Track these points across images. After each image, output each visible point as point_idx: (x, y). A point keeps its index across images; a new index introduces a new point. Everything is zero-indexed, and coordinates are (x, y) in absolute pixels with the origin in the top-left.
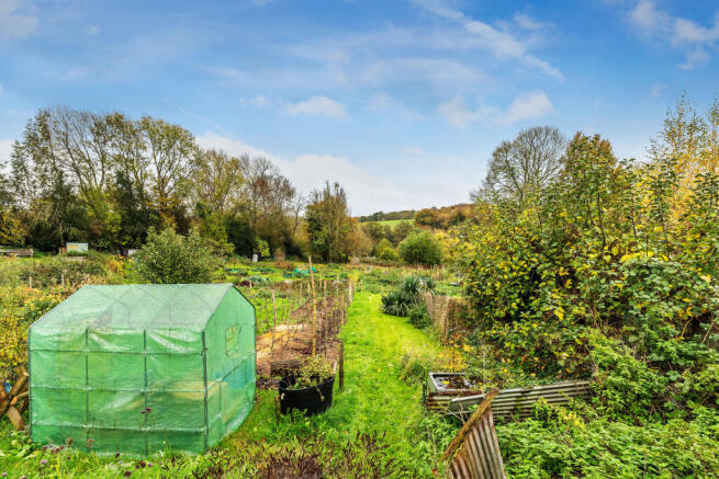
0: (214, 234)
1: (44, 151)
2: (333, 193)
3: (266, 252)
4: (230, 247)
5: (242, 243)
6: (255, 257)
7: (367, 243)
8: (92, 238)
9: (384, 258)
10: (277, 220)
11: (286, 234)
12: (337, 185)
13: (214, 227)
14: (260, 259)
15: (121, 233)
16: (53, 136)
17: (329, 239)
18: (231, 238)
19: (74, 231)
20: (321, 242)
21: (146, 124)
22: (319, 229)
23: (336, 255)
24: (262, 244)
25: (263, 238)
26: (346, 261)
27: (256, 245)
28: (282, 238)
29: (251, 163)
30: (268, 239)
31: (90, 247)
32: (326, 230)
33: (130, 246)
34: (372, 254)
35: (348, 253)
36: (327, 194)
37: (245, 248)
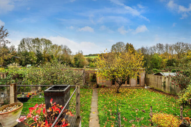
1: (23, 46)
2: (80, 53)
7: (87, 63)
9: (91, 66)
11: (70, 61)
12: (81, 51)
16: (25, 43)
17: (79, 63)
20: (77, 63)
21: (42, 40)
22: (77, 60)
23: (81, 66)
26: (83, 67)
29: (63, 46)
32: (79, 61)
34: (89, 65)
35: (83, 66)
36: (79, 53)
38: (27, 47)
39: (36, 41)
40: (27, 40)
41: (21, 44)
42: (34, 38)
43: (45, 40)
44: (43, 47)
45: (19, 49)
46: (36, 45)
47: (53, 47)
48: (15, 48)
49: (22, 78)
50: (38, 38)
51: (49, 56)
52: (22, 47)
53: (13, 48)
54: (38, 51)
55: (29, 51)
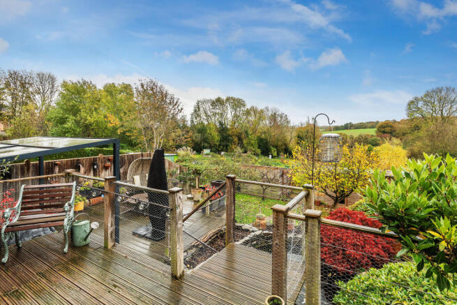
0: (252, 145)
1: (198, 115)
2: (311, 123)
3: (275, 154)
4: (259, 151)
5: (265, 149)
6: (270, 156)
8: (210, 147)
10: (281, 138)
11: (285, 145)
13: (253, 142)
14: (272, 157)
15: (220, 145)
16: (201, 109)
18: (259, 147)
19: (206, 145)
21: (228, 99)
24: (273, 150)
25: (273, 146)
27: (270, 151)
28: (284, 147)
30: (276, 147)
31: (211, 151)
33: (222, 150)
36: (308, 123)
37: (266, 152)
38: (203, 116)
39: (218, 102)
40: (204, 102)
41: (195, 111)
42: (214, 98)
43: (234, 99)
44: (229, 114)
45: (192, 121)
46: (217, 111)
47: (248, 113)
48: (187, 119)
49: (200, 174)
50: (219, 98)
51: (241, 134)
52: (196, 118)
53: (184, 120)
54: (221, 124)
55: (206, 123)
